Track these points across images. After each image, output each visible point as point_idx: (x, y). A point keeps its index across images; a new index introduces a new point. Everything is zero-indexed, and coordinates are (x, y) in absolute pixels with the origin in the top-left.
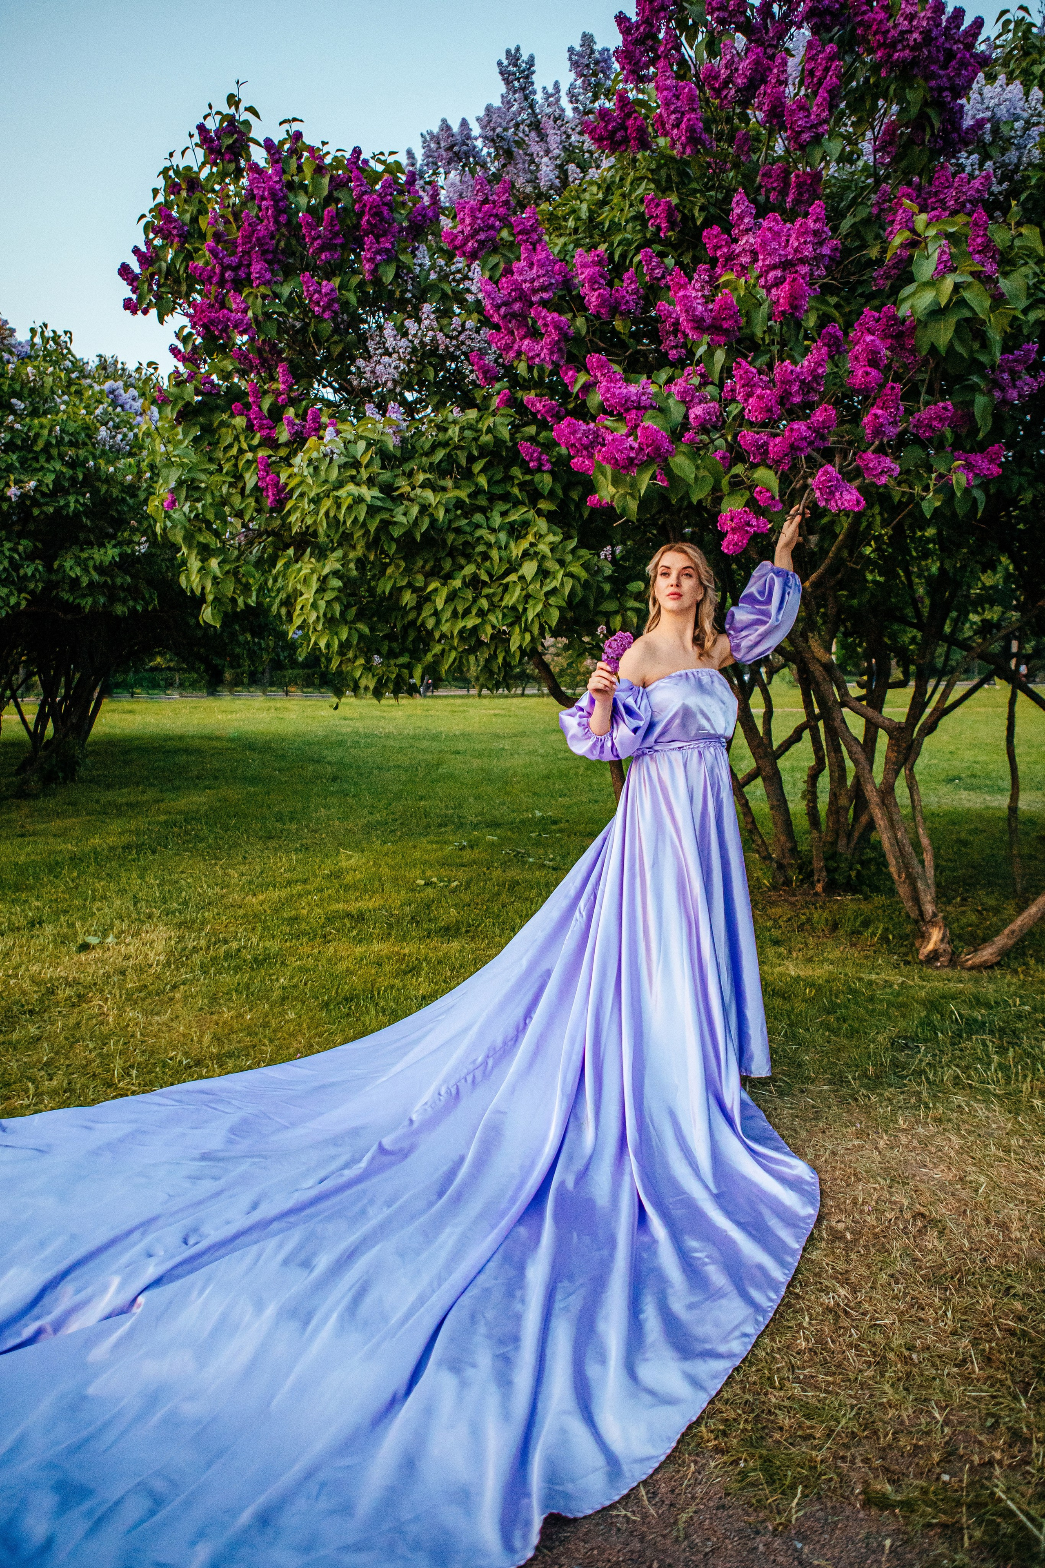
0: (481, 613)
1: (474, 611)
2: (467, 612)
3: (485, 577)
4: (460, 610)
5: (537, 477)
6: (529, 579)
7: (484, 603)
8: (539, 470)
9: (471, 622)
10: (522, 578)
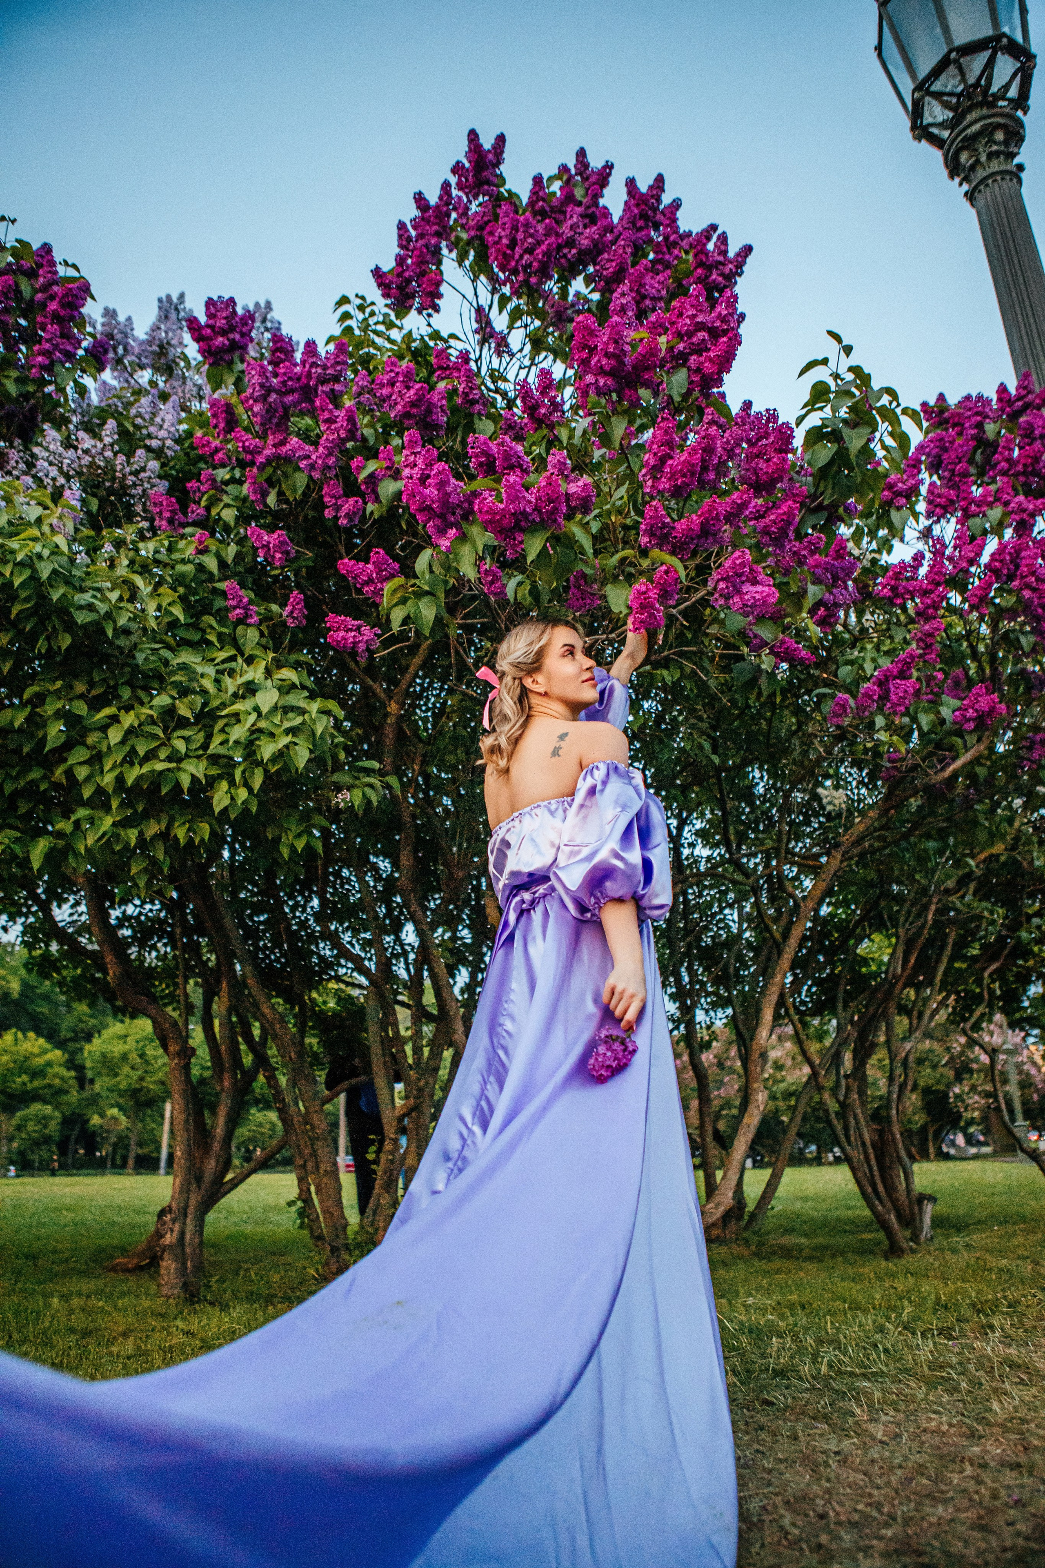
0: (175, 757)
1: (163, 754)
2: (151, 755)
3: (184, 711)
4: (142, 751)
5: (240, 629)
6: (265, 710)
7: (181, 746)
8: (242, 621)
9: (160, 766)
10: (257, 709)
